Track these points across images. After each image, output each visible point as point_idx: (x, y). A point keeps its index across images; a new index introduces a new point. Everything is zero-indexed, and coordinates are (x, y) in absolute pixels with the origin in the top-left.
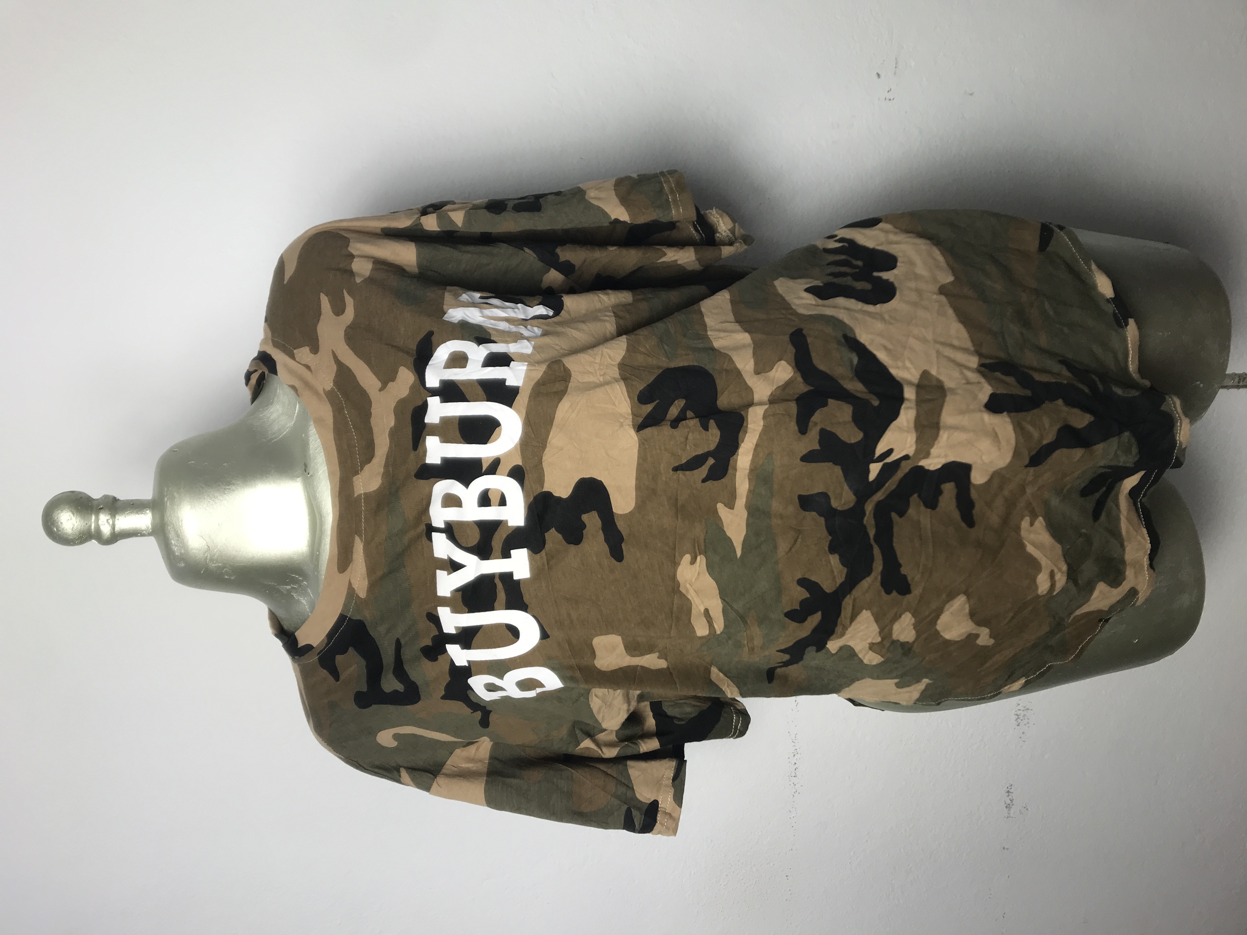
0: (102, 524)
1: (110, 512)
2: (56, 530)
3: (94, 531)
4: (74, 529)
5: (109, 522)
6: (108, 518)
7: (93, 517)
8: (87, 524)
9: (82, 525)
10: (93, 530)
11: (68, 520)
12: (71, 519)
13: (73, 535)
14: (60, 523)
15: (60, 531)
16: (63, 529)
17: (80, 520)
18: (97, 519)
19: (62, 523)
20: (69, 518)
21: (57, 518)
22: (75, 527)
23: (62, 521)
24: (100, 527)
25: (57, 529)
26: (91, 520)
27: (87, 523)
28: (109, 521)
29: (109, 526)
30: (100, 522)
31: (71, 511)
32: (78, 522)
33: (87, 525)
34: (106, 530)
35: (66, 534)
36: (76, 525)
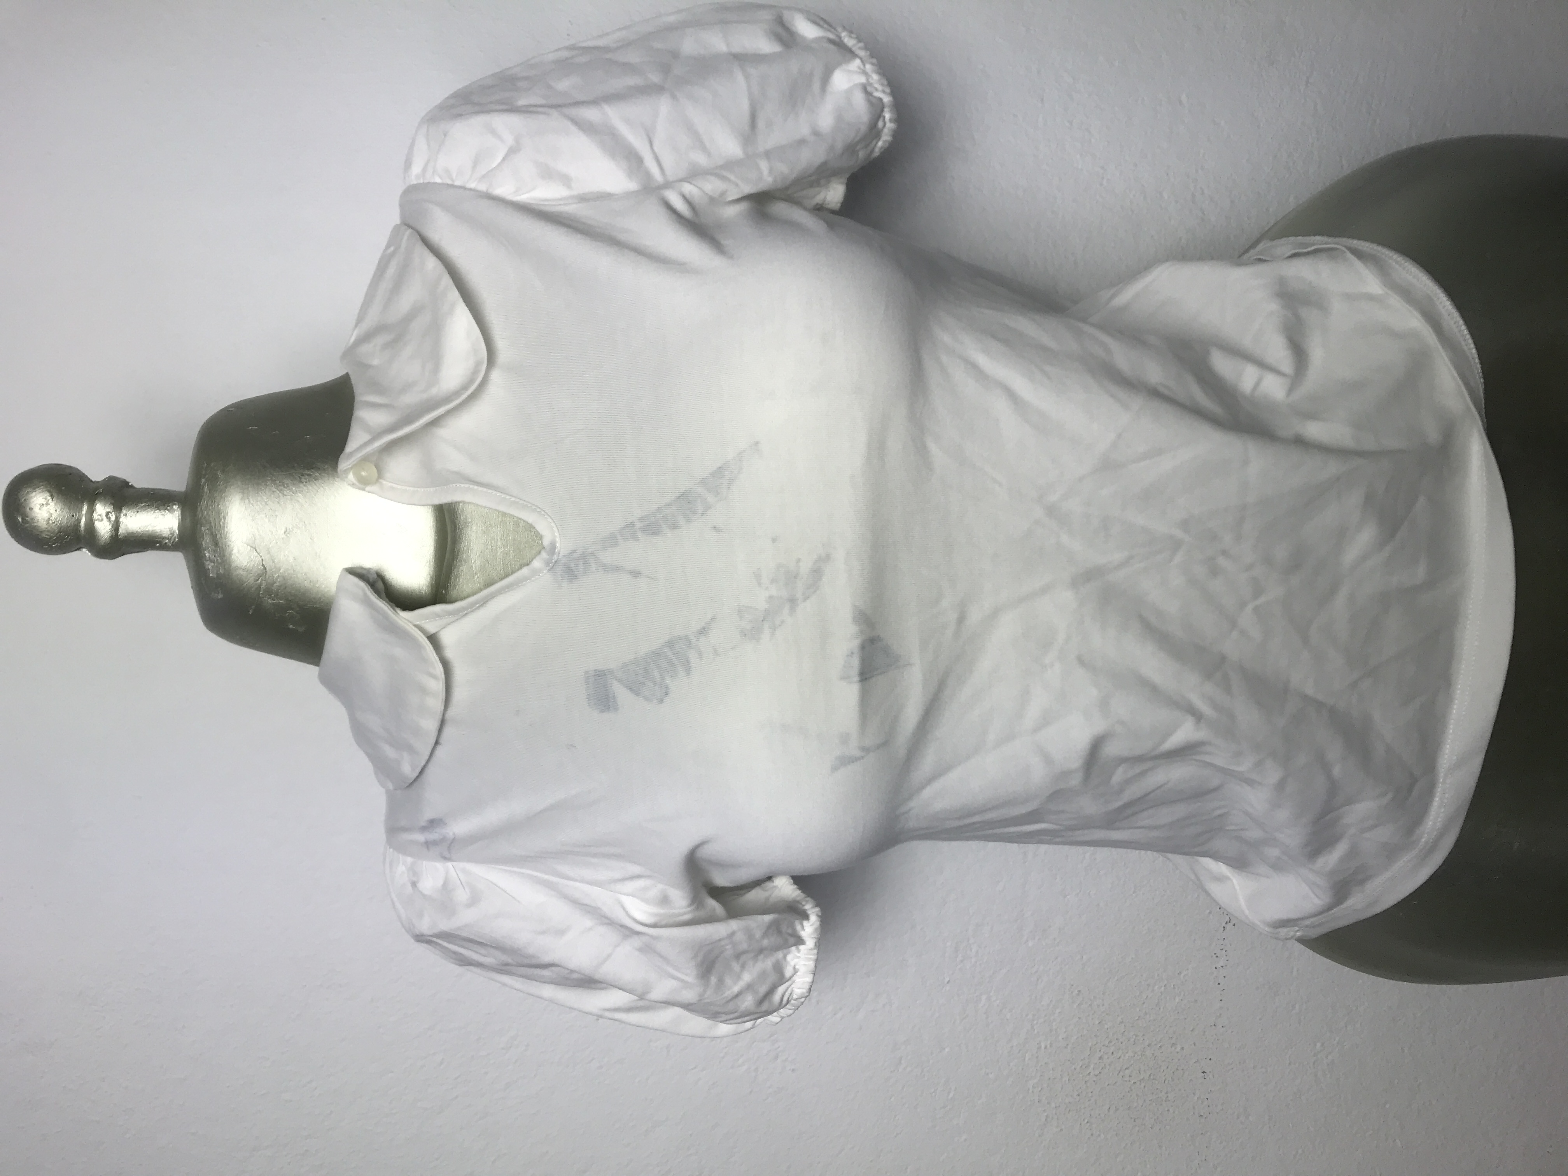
0: (98, 520)
1: (113, 501)
2: (20, 520)
3: (84, 531)
4: (50, 522)
5: (110, 518)
6: (108, 510)
7: (85, 508)
8: (73, 516)
9: (64, 517)
10: (82, 529)
11: (43, 504)
12: (47, 504)
13: (48, 531)
14: (28, 509)
15: (27, 522)
16: (33, 519)
17: (61, 509)
18: (91, 510)
19: (31, 509)
20: (45, 503)
21: (25, 500)
22: (53, 518)
23: (32, 506)
24: (94, 523)
25: (22, 519)
26: (82, 511)
27: (74, 514)
28: (110, 515)
29: (108, 523)
30: (95, 516)
31: (49, 491)
32: (58, 511)
33: (74, 519)
34: (103, 528)
35: (35, 528)
36: (55, 515)
